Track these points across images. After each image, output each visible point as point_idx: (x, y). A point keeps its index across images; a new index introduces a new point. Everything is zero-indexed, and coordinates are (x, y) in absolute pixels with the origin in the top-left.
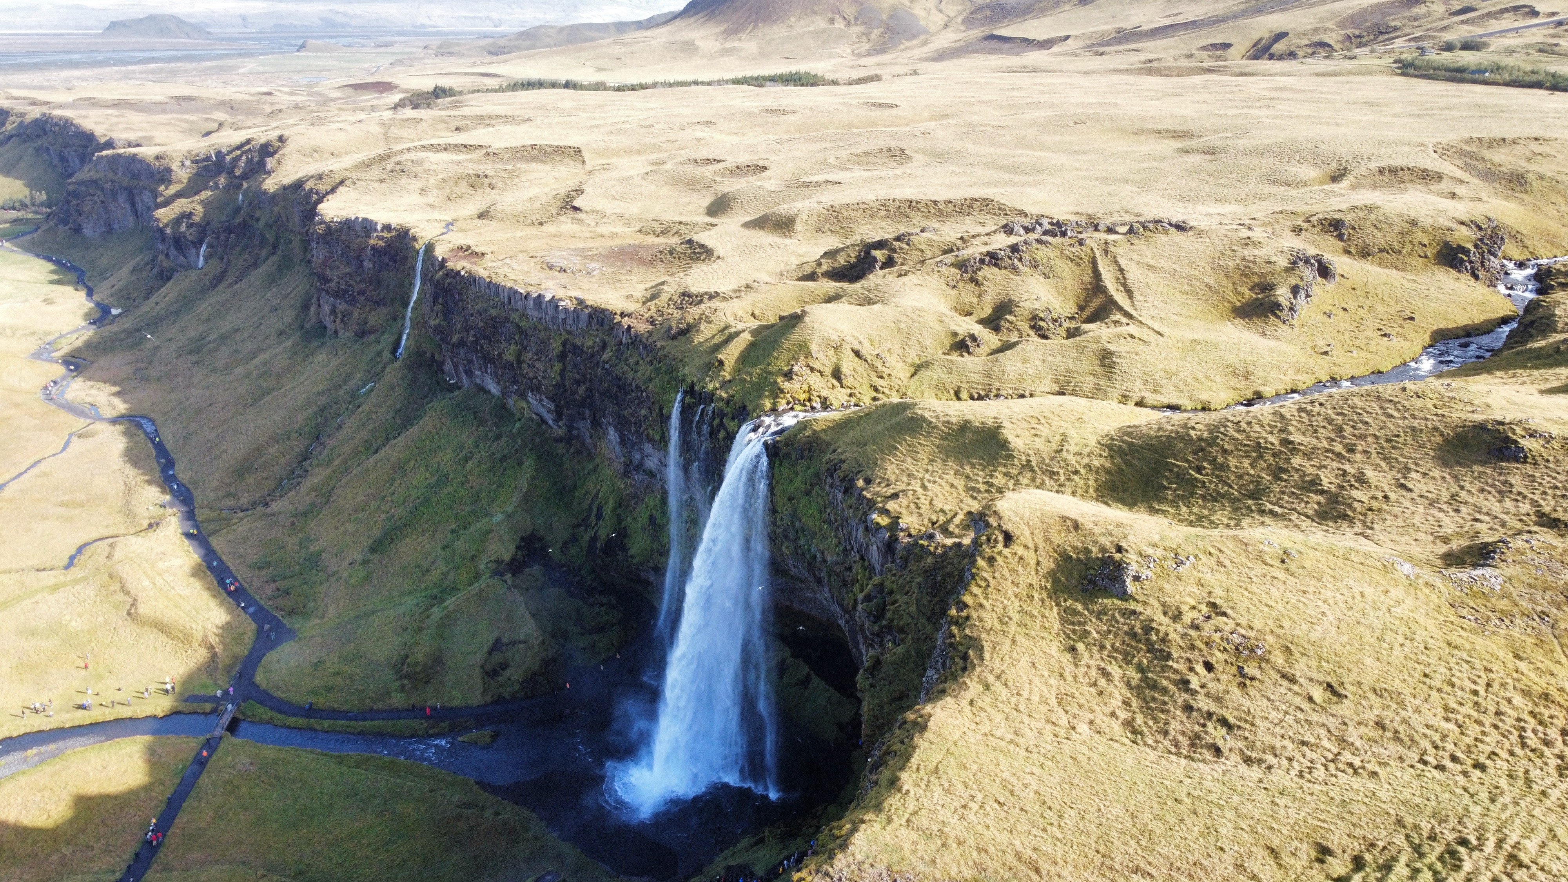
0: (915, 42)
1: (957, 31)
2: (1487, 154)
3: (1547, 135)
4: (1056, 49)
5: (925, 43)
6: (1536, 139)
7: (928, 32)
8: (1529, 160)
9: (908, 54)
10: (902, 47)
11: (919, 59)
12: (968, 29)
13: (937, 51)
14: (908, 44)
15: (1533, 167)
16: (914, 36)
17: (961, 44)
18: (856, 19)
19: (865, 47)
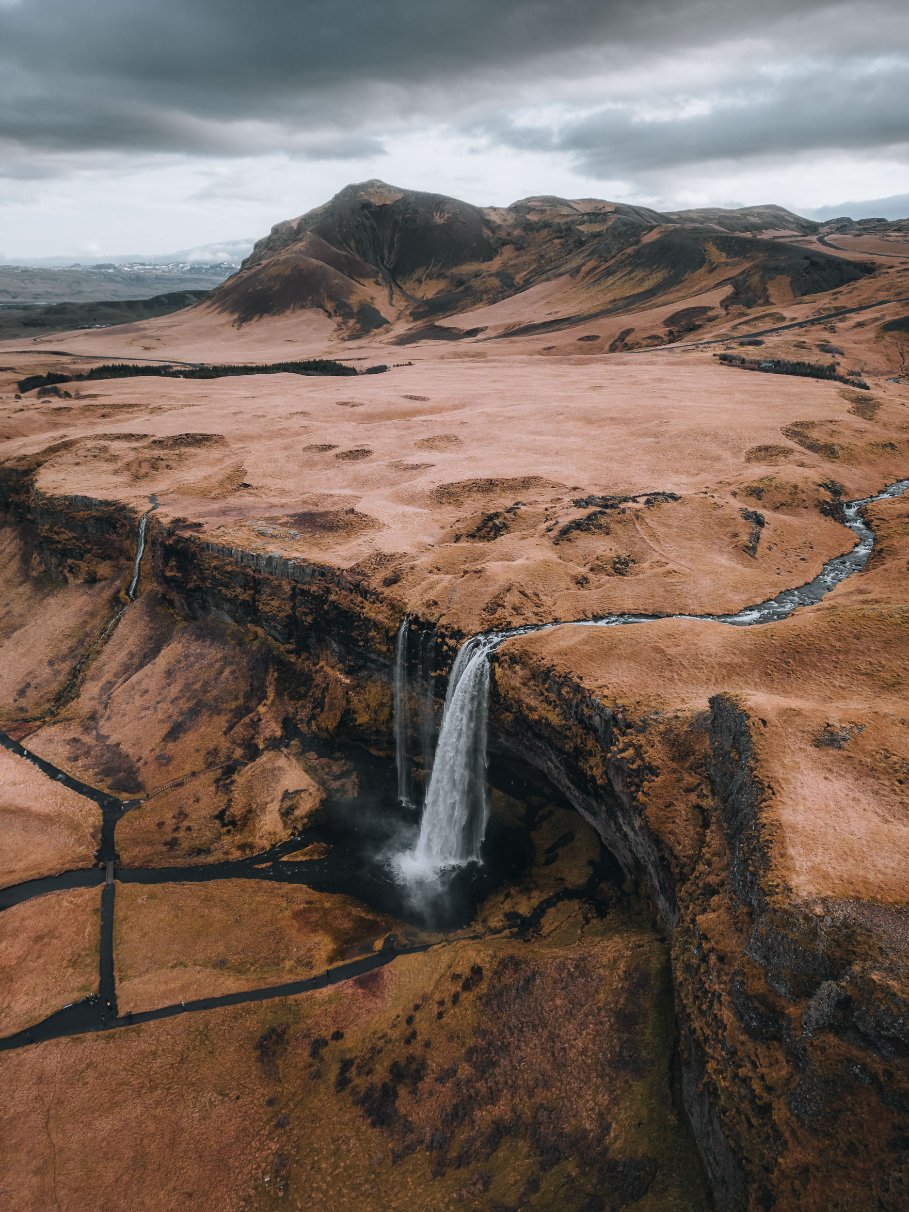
0: (381, 330)
1: (408, 322)
2: (806, 432)
3: (836, 419)
4: (480, 336)
5: (387, 331)
6: (831, 422)
7: (388, 322)
8: (831, 435)
9: (379, 339)
10: (373, 333)
11: (387, 343)
12: (415, 320)
13: (397, 337)
14: (375, 331)
15: (835, 441)
16: (378, 326)
17: (413, 331)
18: (335, 312)
19: (345, 335)
